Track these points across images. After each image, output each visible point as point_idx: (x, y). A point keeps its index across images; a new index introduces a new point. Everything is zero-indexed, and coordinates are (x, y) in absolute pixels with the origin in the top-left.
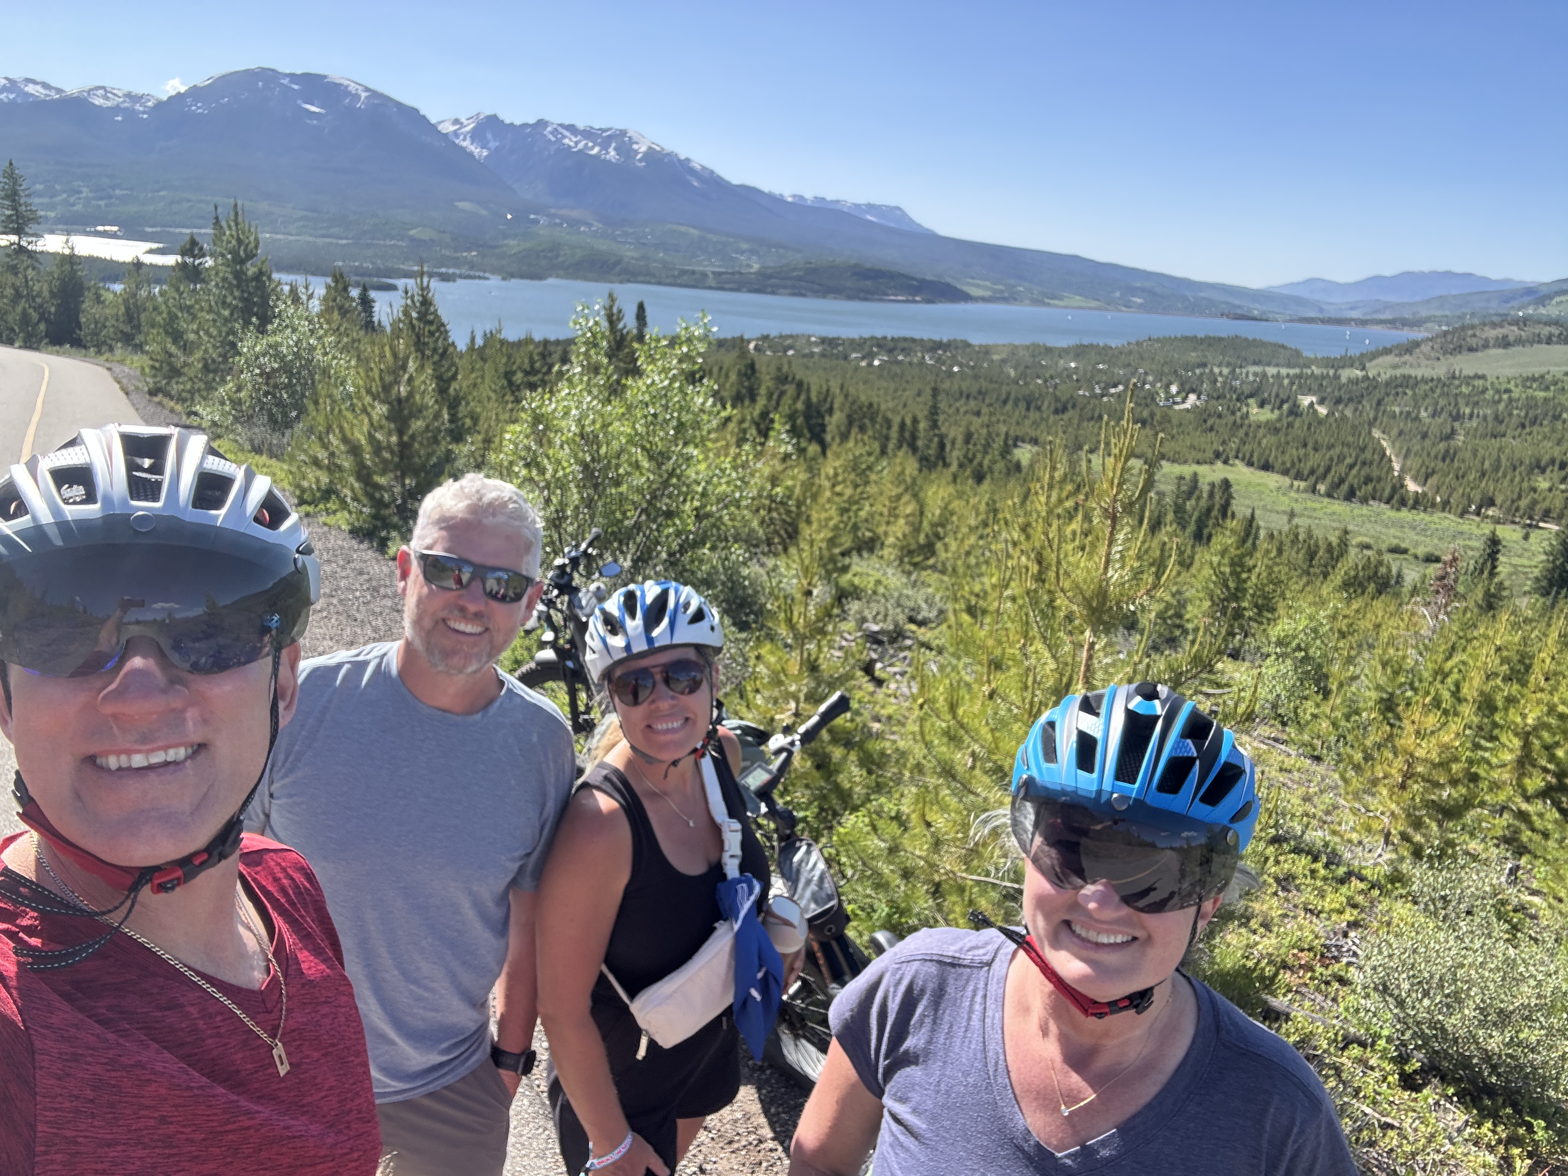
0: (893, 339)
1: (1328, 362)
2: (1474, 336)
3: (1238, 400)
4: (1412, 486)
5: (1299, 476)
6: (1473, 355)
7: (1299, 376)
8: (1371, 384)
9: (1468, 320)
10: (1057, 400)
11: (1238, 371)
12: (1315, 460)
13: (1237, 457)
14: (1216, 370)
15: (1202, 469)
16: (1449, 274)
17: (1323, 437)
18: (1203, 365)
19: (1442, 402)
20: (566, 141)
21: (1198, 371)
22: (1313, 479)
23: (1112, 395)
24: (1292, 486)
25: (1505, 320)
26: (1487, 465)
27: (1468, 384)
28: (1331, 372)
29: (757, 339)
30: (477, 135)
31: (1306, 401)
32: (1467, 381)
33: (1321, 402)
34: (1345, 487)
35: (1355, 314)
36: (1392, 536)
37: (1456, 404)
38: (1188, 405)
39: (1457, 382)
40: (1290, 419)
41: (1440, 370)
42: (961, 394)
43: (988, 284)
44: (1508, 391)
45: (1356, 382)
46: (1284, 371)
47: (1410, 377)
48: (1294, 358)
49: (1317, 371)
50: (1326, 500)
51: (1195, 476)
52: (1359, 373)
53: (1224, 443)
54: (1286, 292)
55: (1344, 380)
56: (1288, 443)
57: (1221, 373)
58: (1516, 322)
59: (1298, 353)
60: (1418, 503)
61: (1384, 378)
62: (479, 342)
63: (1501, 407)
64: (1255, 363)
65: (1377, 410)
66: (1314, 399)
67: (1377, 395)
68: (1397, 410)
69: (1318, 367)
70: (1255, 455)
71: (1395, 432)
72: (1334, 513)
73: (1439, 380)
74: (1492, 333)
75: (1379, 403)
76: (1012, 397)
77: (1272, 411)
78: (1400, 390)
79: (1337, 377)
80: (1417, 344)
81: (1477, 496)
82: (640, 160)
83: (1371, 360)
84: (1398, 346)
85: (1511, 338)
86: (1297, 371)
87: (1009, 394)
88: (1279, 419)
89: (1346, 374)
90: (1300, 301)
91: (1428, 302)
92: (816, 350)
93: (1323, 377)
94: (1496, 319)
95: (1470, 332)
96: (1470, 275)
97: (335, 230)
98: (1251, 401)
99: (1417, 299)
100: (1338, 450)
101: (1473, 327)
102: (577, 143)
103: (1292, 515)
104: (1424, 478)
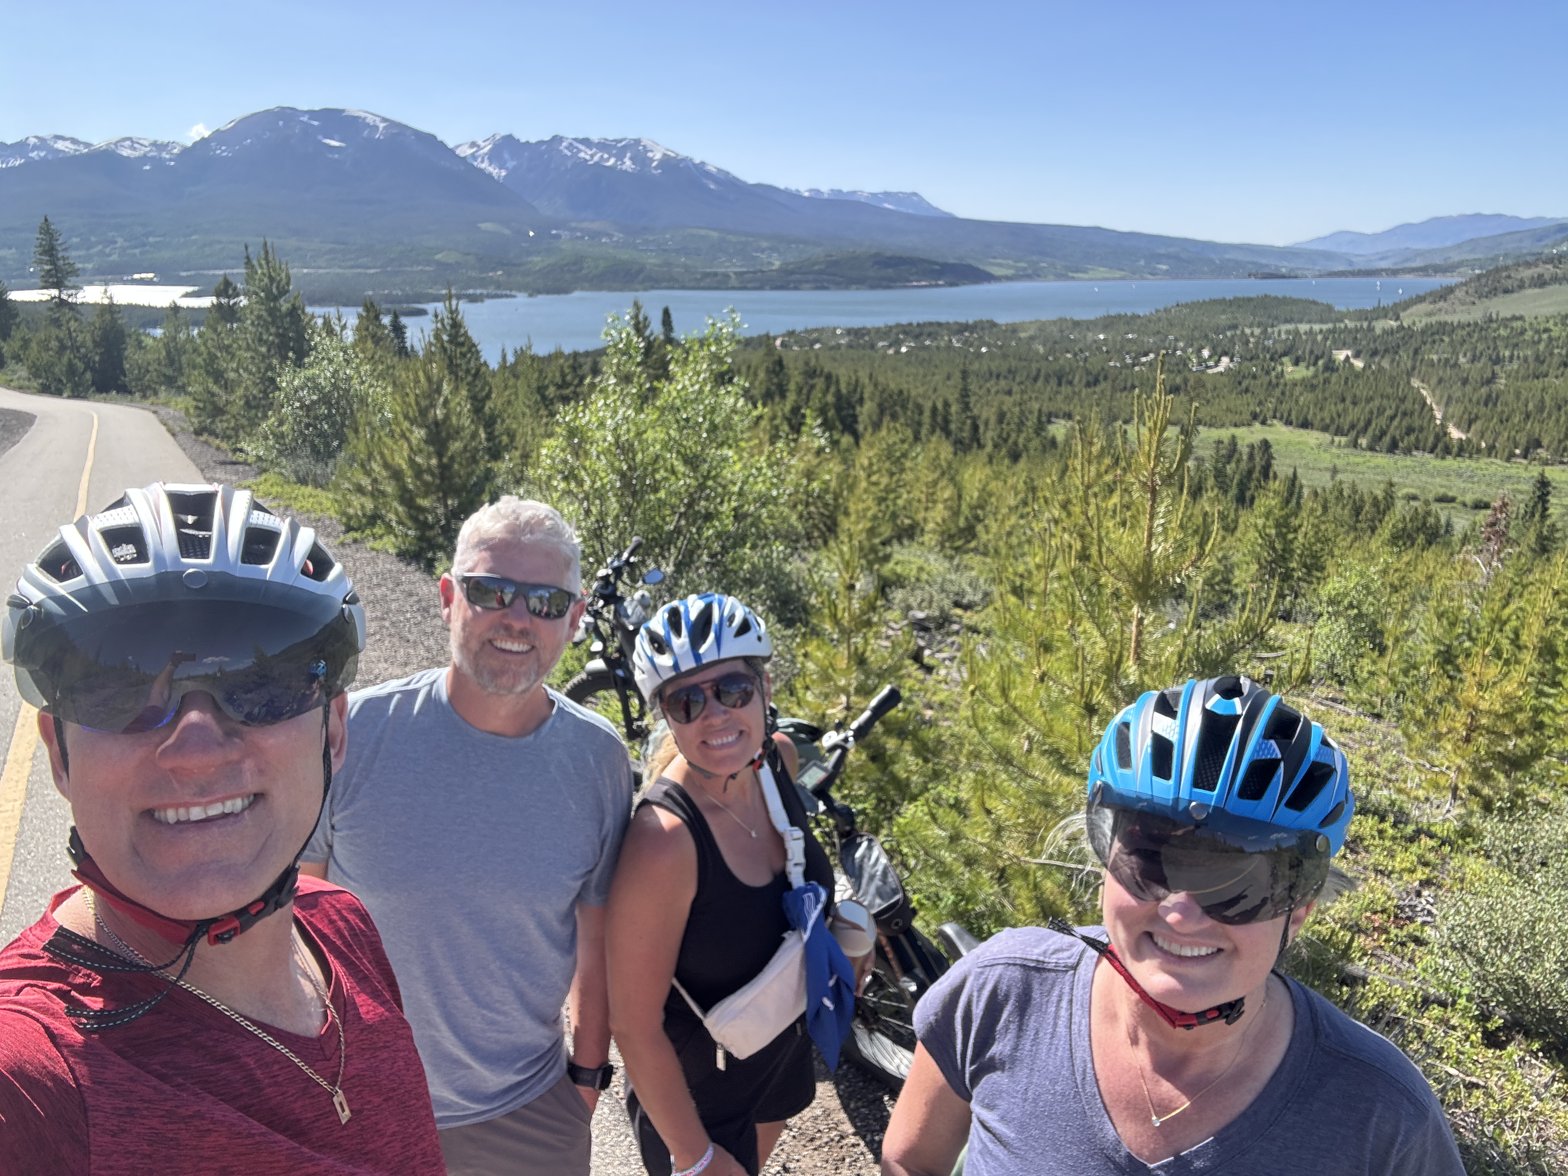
0: (918, 325)
1: (1361, 315)
2: (1509, 277)
3: (1272, 359)
4: (1455, 434)
5: (1339, 432)
6: (1509, 297)
7: (1333, 331)
8: (1407, 333)
9: (1501, 262)
10: (1088, 373)
11: (1270, 330)
12: (1354, 414)
13: (1275, 417)
14: (1248, 331)
15: (1239, 432)
16: (1478, 216)
17: (1361, 390)
18: (1234, 327)
19: (1480, 347)
20: (582, 155)
21: (1229, 334)
22: (1353, 434)
23: (1143, 364)
24: (1333, 442)
25: (1539, 259)
26: (1531, 406)
27: (1506, 327)
28: (1365, 325)
29: (783, 336)
30: (495, 156)
31: (1341, 355)
32: (1506, 322)
33: (1357, 355)
34: (1387, 439)
35: (1384, 265)
36: (1438, 486)
37: (1495, 348)
38: (1221, 368)
39: (1494, 325)
40: (1327, 375)
41: (1476, 314)
42: (991, 374)
43: (1010, 262)
44: (1546, 330)
45: (1392, 332)
46: (1317, 327)
47: (1446, 323)
48: (1326, 313)
49: (1350, 324)
50: (1369, 454)
51: (1234, 438)
52: (1394, 324)
53: (1260, 403)
54: (1313, 247)
55: (1378, 331)
56: (1326, 399)
57: (1252, 334)
58: (1550, 260)
59: (1329, 308)
60: (1463, 450)
61: (1419, 326)
62: (511, 359)
63: (1542, 347)
64: (1287, 321)
65: (1414, 360)
66: (1349, 353)
67: (1414, 344)
68: (1435, 357)
69: (1351, 320)
70: (1294, 413)
71: (1434, 380)
72: (1377, 467)
73: (1476, 324)
74: (1527, 273)
75: (1416, 352)
76: (1043, 373)
77: (1307, 368)
78: (1437, 337)
79: (1371, 329)
80: (1450, 290)
81: (1522, 439)
82: (656, 168)
83: (1404, 309)
84: (1431, 294)
85: (1547, 277)
86: (1330, 326)
87: (1039, 371)
88: (1315, 376)
89: (1380, 326)
90: (1328, 256)
91: (1459, 246)
92: (842, 342)
93: (1357, 330)
94: (1530, 259)
95: (1504, 274)
96: (1500, 216)
97: (363, 261)
98: (1285, 360)
99: (1449, 244)
100: (1377, 403)
101: (1507, 268)
102: (592, 156)
103: (1335, 471)
104: (1467, 424)
